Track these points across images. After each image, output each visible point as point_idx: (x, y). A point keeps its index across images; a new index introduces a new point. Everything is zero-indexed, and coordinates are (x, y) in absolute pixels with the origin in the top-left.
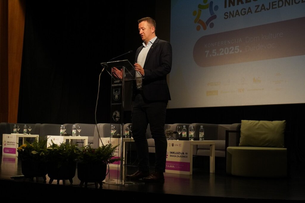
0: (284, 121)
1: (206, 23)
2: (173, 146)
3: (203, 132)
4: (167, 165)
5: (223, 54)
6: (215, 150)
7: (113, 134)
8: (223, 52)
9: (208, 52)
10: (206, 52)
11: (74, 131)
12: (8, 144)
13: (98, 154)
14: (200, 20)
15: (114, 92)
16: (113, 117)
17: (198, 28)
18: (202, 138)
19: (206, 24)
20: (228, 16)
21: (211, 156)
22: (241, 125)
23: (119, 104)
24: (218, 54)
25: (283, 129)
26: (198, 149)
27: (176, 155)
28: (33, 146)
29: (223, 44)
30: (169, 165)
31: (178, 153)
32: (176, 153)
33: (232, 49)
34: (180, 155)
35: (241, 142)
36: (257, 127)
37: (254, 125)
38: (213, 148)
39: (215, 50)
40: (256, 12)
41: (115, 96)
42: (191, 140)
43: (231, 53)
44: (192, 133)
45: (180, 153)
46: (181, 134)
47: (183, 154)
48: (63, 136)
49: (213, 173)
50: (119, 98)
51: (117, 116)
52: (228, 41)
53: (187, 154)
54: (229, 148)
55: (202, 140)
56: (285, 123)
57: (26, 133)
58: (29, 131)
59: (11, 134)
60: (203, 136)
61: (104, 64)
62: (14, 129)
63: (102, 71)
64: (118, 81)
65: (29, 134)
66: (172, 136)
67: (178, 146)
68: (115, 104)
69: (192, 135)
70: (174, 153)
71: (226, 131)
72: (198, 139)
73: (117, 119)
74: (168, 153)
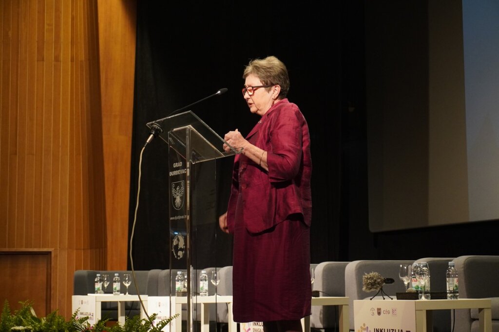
2: (379, 313)
6: (493, 320)
15: (173, 191)
16: (173, 250)
23: (182, 217)
32: (386, 331)
38: (487, 316)
41: (175, 199)
42: (421, 298)
44: (422, 282)
50: (181, 202)
51: (179, 247)
57: (119, 293)
58: (125, 287)
59: (88, 294)
60: (456, 286)
61: (152, 124)
62: (96, 284)
63: (148, 141)
64: (180, 164)
65: (125, 294)
66: (381, 289)
67: (389, 313)
68: (176, 218)
69: (424, 287)
70: (383, 331)
72: (443, 295)
73: (180, 253)
74: (370, 331)
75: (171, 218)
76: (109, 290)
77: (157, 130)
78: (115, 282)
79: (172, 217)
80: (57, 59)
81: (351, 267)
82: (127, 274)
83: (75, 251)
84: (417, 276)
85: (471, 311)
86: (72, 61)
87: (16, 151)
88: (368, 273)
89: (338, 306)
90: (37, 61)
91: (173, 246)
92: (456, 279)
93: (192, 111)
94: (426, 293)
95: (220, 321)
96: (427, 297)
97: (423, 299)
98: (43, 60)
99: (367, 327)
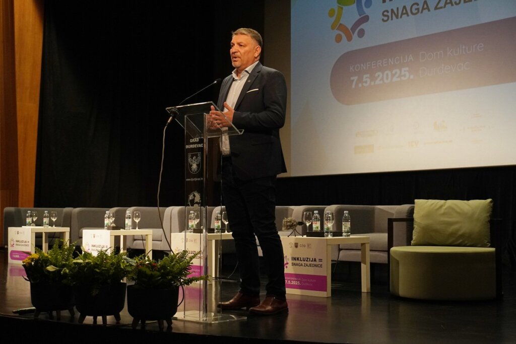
0: (489, 200)
1: (351, 29)
2: (296, 247)
3: (348, 222)
4: (288, 280)
5: (381, 82)
7: (194, 226)
8: (382, 79)
9: (355, 78)
10: (352, 78)
11: (128, 222)
12: (17, 245)
13: (162, 271)
14: (340, 24)
15: (190, 159)
16: (189, 203)
17: (338, 39)
18: (348, 232)
19: (351, 31)
20: (388, 16)
21: (364, 263)
22: (414, 207)
23: (199, 179)
24: (372, 83)
25: (488, 214)
26: (340, 250)
27: (303, 263)
28: (50, 257)
29: (381, 65)
30: (291, 280)
31: (306, 259)
32: (302, 259)
33: (396, 73)
34: (308, 263)
35: (414, 237)
36: (442, 211)
37: (438, 207)
38: (368, 248)
39: (368, 75)
40: (436, 8)
41: (192, 165)
42: (327, 236)
43: (395, 79)
44: (329, 225)
45: (308, 260)
46: (311, 226)
47: (315, 260)
48: (110, 231)
49: (367, 293)
50: (198, 169)
51: (195, 201)
52: (390, 60)
53: (320, 260)
54: (393, 249)
55: (348, 235)
56: (492, 204)
57: (47, 226)
59: (23, 227)
60: (349, 228)
61: (171, 109)
62: (27, 218)
63: (169, 121)
64: (197, 140)
65: (52, 226)
66: (295, 229)
67: (305, 246)
68: (192, 180)
69: (330, 228)
70: (299, 259)
71: (389, 219)
72: (340, 234)
73: (196, 206)
74: (288, 259)
75: (188, 180)
77: (174, 113)
78: (45, 217)
79: (189, 178)
82: (54, 211)
88: (287, 218)
91: (189, 200)
96: (332, 235)
97: (329, 237)
99: (286, 256)
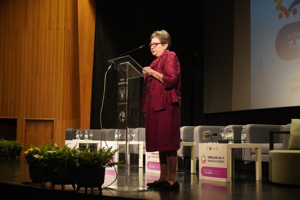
1: (289, 9)
2: (210, 149)
4: (206, 171)
6: (262, 154)
9: (291, 42)
10: (289, 42)
13: (93, 158)
14: (282, 6)
16: (120, 118)
17: (280, 16)
18: (244, 140)
21: (257, 161)
23: (124, 103)
26: (252, 154)
27: (214, 159)
30: (207, 171)
31: (216, 157)
32: (213, 158)
34: (217, 160)
38: (259, 151)
41: (121, 95)
44: (231, 135)
45: (217, 158)
47: (221, 158)
48: (117, 142)
49: (259, 181)
51: (123, 117)
53: (224, 158)
54: (272, 151)
55: (245, 142)
57: (87, 139)
58: (90, 136)
59: (73, 140)
60: (246, 138)
61: (111, 61)
62: (77, 135)
63: (109, 69)
64: (123, 79)
65: (90, 140)
66: (211, 138)
67: (215, 149)
68: (121, 104)
69: (231, 138)
70: (212, 157)
71: (270, 132)
72: (239, 142)
73: (123, 120)
74: (206, 157)
75: (119, 104)
76: (82, 138)
77: (113, 64)
78: (86, 134)
80: (58, 28)
81: (197, 129)
82: (92, 131)
83: (65, 120)
84: (228, 133)
85: (252, 149)
86: (65, 29)
87: (38, 72)
88: (206, 131)
89: (191, 146)
90: (48, 29)
92: (245, 135)
93: (130, 55)
94: (232, 140)
95: (135, 153)
96: (232, 142)
97: (231, 143)
98: (51, 29)
99: (205, 156)
